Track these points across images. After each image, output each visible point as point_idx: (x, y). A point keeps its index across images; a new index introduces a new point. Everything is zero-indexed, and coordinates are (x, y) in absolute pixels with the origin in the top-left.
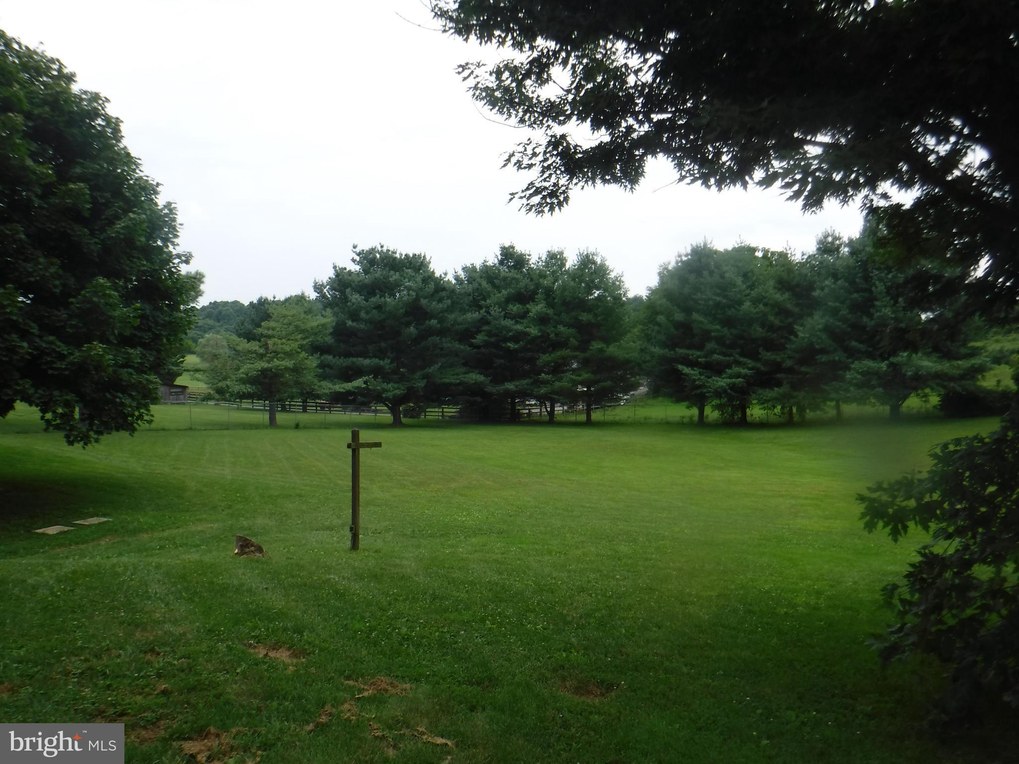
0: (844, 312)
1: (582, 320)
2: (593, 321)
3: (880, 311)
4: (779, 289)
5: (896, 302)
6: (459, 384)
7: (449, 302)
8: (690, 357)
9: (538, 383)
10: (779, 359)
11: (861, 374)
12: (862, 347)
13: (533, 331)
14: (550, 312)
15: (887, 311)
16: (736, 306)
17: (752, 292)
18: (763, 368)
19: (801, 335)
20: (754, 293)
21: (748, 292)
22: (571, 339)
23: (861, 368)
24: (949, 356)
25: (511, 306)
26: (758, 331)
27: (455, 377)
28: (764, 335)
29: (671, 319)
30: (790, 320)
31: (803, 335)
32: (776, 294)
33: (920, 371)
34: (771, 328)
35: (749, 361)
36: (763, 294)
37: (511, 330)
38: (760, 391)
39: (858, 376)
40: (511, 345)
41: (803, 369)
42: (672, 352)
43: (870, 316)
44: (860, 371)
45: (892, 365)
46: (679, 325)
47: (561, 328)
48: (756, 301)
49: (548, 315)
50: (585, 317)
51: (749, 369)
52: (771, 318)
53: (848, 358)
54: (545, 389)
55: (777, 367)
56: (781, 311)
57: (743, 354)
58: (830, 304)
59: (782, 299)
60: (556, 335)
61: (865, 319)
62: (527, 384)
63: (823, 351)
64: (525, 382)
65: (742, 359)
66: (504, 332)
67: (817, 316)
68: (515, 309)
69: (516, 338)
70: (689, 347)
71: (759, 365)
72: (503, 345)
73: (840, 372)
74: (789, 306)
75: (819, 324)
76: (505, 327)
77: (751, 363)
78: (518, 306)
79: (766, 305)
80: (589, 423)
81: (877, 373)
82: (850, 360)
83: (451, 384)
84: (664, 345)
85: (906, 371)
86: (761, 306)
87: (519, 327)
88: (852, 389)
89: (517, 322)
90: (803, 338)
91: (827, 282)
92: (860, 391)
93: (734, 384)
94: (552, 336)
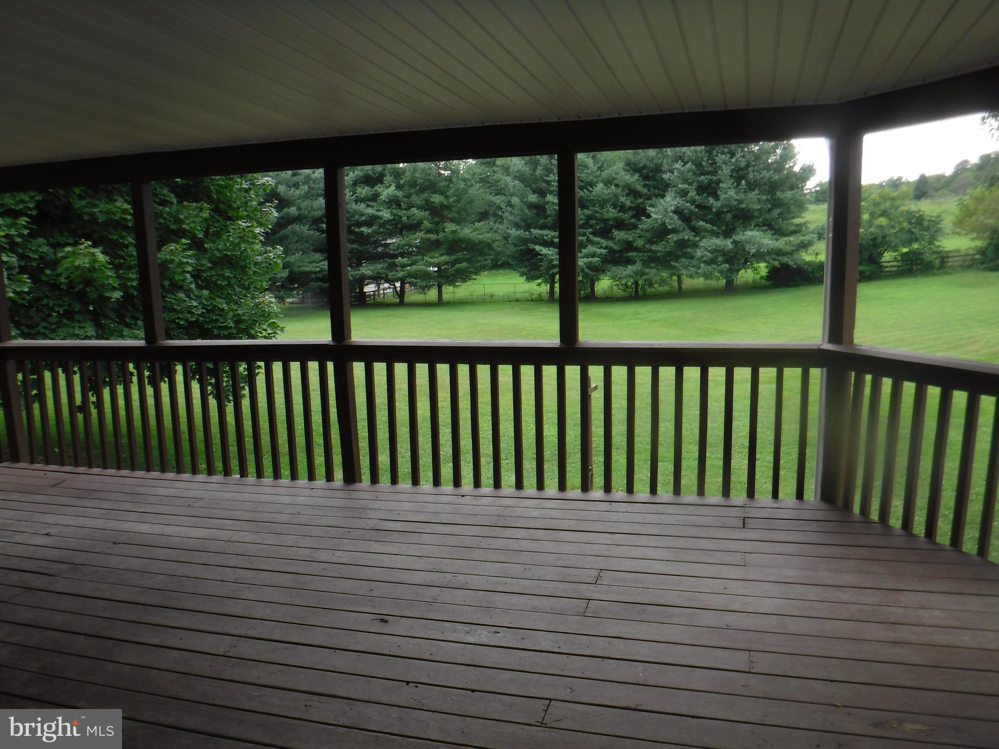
0: (693, 194)
1: (434, 203)
2: (445, 203)
3: (726, 193)
4: (628, 171)
5: (739, 184)
6: (319, 271)
7: (306, 187)
8: (545, 237)
9: (392, 267)
10: (630, 239)
11: (711, 252)
12: (708, 226)
13: (385, 215)
14: (400, 194)
15: (732, 193)
16: (588, 187)
17: (603, 174)
18: (616, 248)
19: (654, 216)
20: (604, 175)
21: (598, 173)
22: (425, 222)
23: (710, 246)
24: (779, 232)
25: (359, 189)
26: (611, 213)
27: (314, 265)
28: (615, 215)
29: (524, 200)
30: (641, 200)
31: (656, 216)
32: (626, 175)
33: (761, 248)
34: (622, 209)
35: (603, 241)
36: (614, 176)
37: (363, 215)
38: (614, 269)
39: (709, 254)
40: (365, 230)
41: (654, 247)
42: (527, 233)
43: (717, 198)
44: (709, 249)
45: (735, 242)
46: (531, 206)
47: (414, 211)
48: (607, 183)
49: (398, 197)
50: (437, 199)
51: (604, 248)
52: (622, 199)
53: (695, 236)
54: (402, 273)
55: (629, 246)
56: (633, 192)
57: (594, 234)
58: (680, 186)
59: (633, 180)
60: (408, 217)
61: (711, 200)
62: (382, 268)
63: (674, 231)
64: (379, 266)
65: (596, 239)
66: (357, 217)
67: (668, 198)
68: (364, 192)
69: (369, 222)
70: (542, 228)
71: (610, 244)
72: (356, 230)
73: (689, 250)
74: (639, 187)
75: (671, 206)
76: (356, 212)
77: (604, 242)
78: (367, 188)
79: (617, 186)
80: (440, 303)
81: (723, 252)
82: (697, 239)
83: (311, 272)
84: (517, 226)
85: (750, 249)
86: (613, 187)
87: (370, 211)
88: (702, 265)
89: (368, 206)
90: (656, 219)
91: (677, 166)
92: (709, 267)
93: (590, 263)
94: (404, 219)
